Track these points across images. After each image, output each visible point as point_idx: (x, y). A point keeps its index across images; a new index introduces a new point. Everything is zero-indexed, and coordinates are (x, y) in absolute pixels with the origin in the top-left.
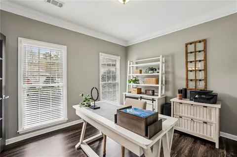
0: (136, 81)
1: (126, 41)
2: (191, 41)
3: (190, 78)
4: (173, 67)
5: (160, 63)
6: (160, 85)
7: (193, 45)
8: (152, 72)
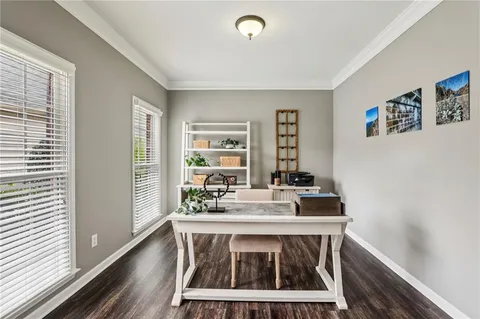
0: (200, 162)
1: (170, 80)
2: (283, 108)
3: (281, 157)
4: (260, 142)
5: (248, 133)
6: (248, 168)
7: (285, 114)
8: (232, 146)
